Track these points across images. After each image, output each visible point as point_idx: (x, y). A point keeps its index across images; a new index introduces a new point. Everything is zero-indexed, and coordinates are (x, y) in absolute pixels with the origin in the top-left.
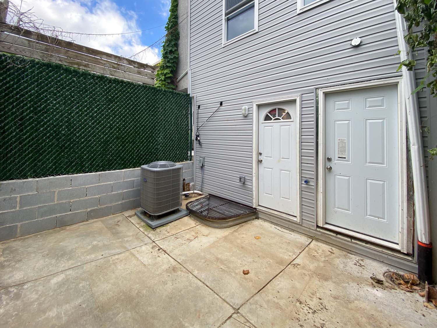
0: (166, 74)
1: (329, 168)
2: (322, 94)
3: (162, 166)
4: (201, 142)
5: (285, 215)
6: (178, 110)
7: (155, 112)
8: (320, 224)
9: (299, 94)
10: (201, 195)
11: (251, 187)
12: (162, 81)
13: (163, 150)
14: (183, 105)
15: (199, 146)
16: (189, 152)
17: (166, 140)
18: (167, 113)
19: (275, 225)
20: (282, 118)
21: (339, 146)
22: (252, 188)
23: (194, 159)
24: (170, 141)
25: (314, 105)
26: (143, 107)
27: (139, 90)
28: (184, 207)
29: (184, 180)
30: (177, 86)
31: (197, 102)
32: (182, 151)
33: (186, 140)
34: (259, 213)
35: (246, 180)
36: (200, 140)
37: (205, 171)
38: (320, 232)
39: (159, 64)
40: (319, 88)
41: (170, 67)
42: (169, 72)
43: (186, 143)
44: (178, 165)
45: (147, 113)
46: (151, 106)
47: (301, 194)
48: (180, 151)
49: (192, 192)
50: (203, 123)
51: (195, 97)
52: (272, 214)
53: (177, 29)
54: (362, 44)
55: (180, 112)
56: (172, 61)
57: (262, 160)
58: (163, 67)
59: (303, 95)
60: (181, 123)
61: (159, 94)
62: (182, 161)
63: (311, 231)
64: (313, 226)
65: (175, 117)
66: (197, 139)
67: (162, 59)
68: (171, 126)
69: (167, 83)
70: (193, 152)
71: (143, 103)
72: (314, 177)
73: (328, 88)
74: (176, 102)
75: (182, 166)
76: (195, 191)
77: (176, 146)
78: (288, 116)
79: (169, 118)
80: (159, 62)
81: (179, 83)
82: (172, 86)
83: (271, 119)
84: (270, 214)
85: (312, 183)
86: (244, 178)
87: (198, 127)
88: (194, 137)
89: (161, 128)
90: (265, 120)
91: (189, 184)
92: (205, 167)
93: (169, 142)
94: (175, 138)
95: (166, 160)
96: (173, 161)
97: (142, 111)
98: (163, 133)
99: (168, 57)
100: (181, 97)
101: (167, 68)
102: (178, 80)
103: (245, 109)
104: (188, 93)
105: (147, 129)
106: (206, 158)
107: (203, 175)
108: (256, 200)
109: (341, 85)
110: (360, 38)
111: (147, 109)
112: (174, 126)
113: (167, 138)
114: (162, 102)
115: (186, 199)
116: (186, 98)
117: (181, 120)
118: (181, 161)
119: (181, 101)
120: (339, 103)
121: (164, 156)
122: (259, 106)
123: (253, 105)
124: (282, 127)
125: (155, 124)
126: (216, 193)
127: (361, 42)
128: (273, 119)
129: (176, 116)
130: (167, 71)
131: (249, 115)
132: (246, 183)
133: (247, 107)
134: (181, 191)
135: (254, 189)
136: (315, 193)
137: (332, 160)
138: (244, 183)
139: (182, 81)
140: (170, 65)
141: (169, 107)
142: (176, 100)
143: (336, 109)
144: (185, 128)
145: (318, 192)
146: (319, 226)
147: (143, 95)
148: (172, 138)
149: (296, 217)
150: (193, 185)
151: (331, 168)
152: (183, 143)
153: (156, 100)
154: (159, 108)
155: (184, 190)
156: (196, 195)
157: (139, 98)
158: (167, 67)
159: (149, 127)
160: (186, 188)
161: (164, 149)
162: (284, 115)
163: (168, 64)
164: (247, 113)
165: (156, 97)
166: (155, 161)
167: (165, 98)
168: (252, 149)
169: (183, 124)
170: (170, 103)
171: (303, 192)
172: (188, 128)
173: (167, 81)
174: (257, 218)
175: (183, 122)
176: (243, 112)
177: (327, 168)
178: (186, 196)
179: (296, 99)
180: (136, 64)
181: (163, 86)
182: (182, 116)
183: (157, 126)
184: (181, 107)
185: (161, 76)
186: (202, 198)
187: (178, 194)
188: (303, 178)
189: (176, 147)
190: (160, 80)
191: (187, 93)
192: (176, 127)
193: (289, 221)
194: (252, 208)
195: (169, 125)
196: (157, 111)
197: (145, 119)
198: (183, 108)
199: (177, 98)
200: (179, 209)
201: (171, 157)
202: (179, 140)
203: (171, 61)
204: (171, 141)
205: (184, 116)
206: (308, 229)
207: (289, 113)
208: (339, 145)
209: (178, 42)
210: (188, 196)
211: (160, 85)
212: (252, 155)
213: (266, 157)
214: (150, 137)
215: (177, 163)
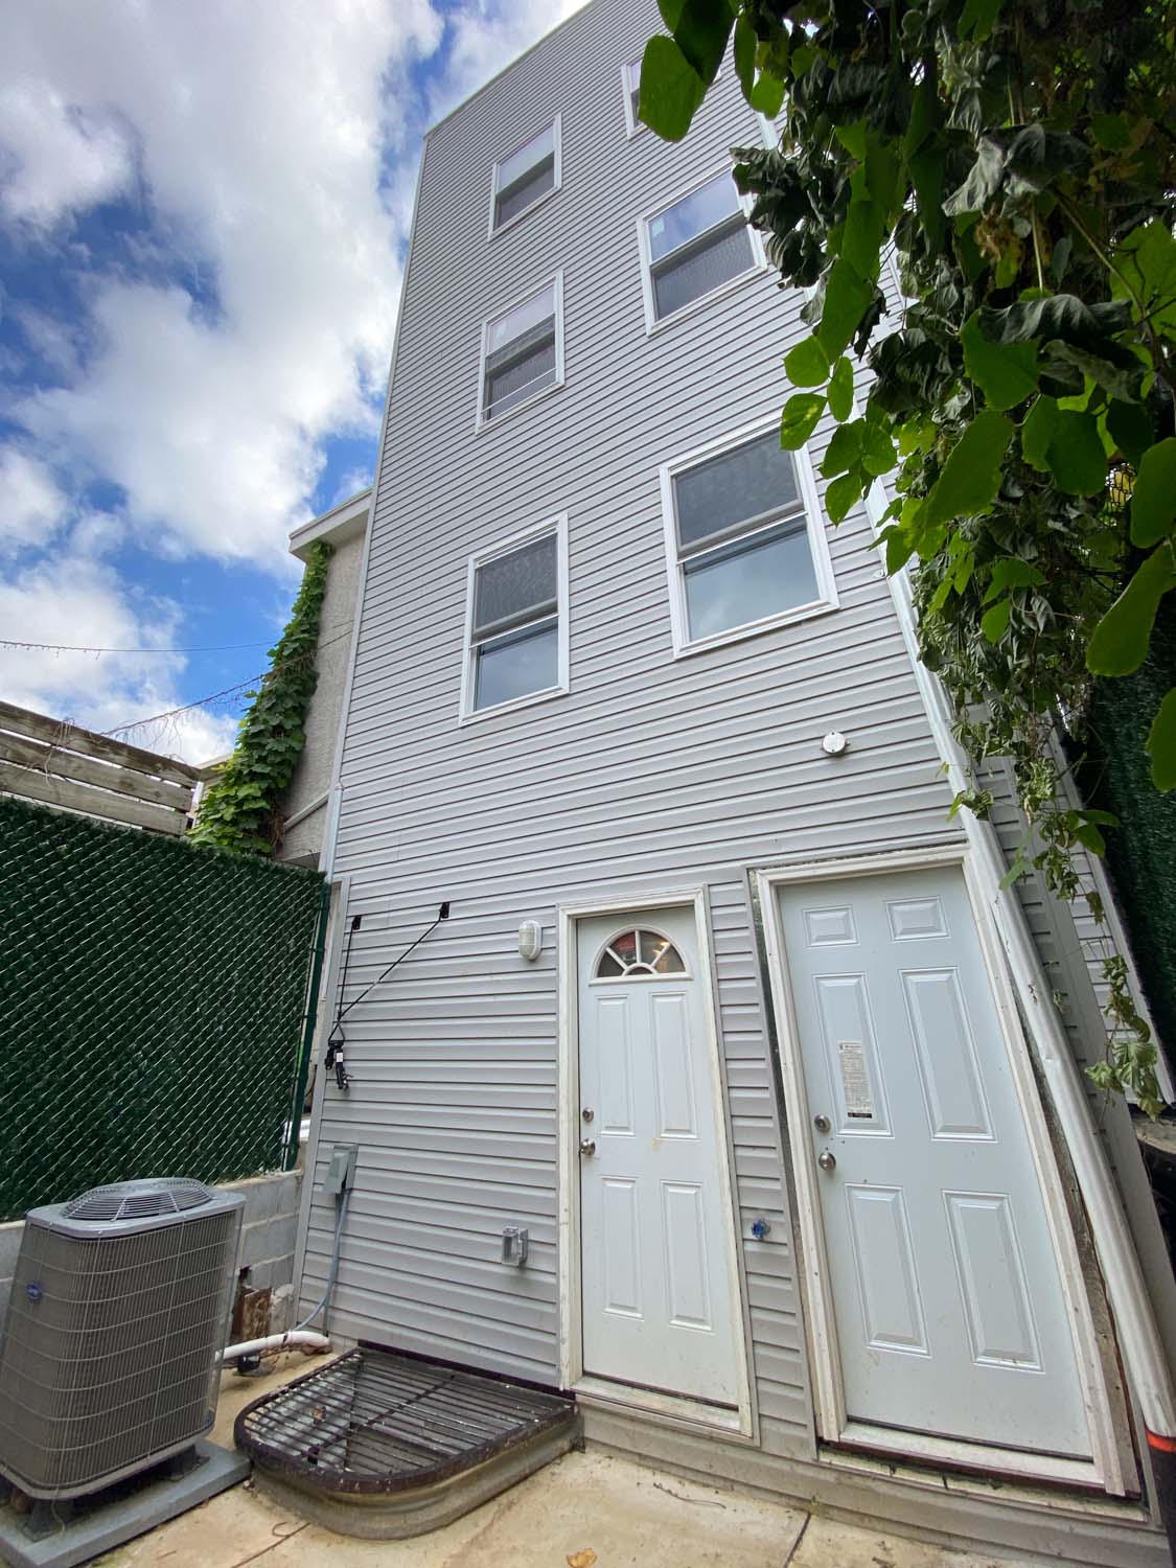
0: (246, 799)
1: (828, 1161)
2: (766, 887)
3: (139, 1207)
4: (347, 1072)
5: (694, 1405)
6: (267, 935)
7: (162, 943)
8: (830, 1433)
9: (701, 884)
10: (319, 1351)
11: (551, 1280)
12: (225, 823)
13: (161, 1122)
14: (289, 914)
15: (339, 1095)
16: (288, 1125)
17: (186, 1068)
18: (216, 947)
19: (654, 1470)
20: (656, 968)
21: (844, 1072)
22: (556, 1287)
23: (308, 1157)
24: (205, 1075)
25: (749, 922)
26: (108, 919)
27: (111, 850)
28: (222, 1435)
29: (245, 1272)
30: (280, 846)
31: (352, 904)
32: (256, 1123)
33: (280, 1068)
34: (587, 1414)
35: (532, 1247)
36: (347, 1065)
37: (352, 1217)
38: (830, 1468)
39: (225, 764)
40: (757, 868)
41: (263, 776)
42: (259, 794)
43: (279, 1081)
44: (224, 1195)
45: (122, 948)
46: (147, 916)
47: (745, 1290)
48: (246, 1122)
49: (275, 1339)
50: (367, 988)
51: (345, 887)
52: (641, 1414)
53: (312, 663)
54: (850, 749)
55: (272, 942)
56: (278, 759)
57: (593, 1146)
58: (236, 777)
59: (715, 889)
60: (272, 989)
61: (194, 869)
62: (248, 1174)
63: (800, 1470)
64: (802, 1443)
65: (248, 966)
66: (330, 1061)
67: (237, 750)
68: (222, 1004)
69: (244, 830)
70: (305, 1122)
71: (112, 902)
72: (784, 1206)
73: (781, 869)
74: (265, 903)
75: (243, 1198)
76: (295, 1335)
77: (232, 1098)
78: (674, 960)
79: (220, 968)
80: (225, 760)
81: (291, 834)
82: (260, 845)
83: (620, 971)
84: (631, 1412)
85: (780, 1234)
86: (524, 1236)
87: (344, 1008)
88: (318, 1054)
89: (174, 1014)
90: (601, 973)
91: (266, 1294)
92: (355, 1194)
93: (200, 1081)
94: (231, 1060)
95: (170, 1174)
96: (201, 1179)
97: (103, 936)
98: (177, 1038)
99: (262, 746)
100: (286, 884)
101: (252, 780)
102: (288, 824)
103: (531, 934)
104: (321, 869)
105: (103, 1021)
106: (361, 1149)
107: (342, 1240)
108: (571, 1348)
109: (816, 861)
110: (842, 733)
111: (128, 931)
112: (237, 1002)
113: (195, 1059)
114: (200, 900)
115: (243, 1386)
116: (307, 888)
117: (274, 975)
118: (242, 1170)
119: (284, 897)
120: (821, 918)
121: (163, 1150)
122: (579, 922)
123: (556, 916)
124: (659, 1000)
125: (150, 994)
126: (392, 1335)
127: (846, 745)
128: (627, 968)
129: (254, 960)
130: (251, 791)
131: (543, 953)
132: (530, 1263)
133: (537, 925)
134: (217, 1342)
135: (564, 1289)
136: (795, 1279)
137: (832, 1126)
138: (522, 1266)
139: (303, 829)
140: (267, 770)
141: (231, 922)
142: (263, 893)
143: (814, 937)
144: (285, 1012)
145: (804, 1272)
146: (826, 1438)
147: (121, 870)
148: (219, 1059)
149: (735, 1409)
150: (285, 1299)
151: (832, 1160)
152: (268, 1082)
153: (177, 893)
154: (181, 927)
155: (236, 1336)
156: (296, 1354)
157: (104, 881)
158: (254, 776)
159: (119, 1006)
160: (247, 1317)
161: (168, 1116)
162: (661, 959)
163: (257, 768)
164: (537, 945)
165: (179, 880)
166: (109, 1181)
167: (216, 888)
168: (555, 1097)
169: (278, 996)
170: (235, 908)
171: (753, 1280)
172: (299, 1011)
173: (241, 826)
174: (579, 1446)
175: (278, 983)
176: (524, 942)
177: (821, 1162)
178: (244, 1365)
179: (693, 901)
180: (125, 753)
181: (225, 842)
182: (278, 959)
183: (157, 1003)
184: (282, 921)
185: (224, 805)
186: (323, 1368)
187: (202, 1360)
188: (747, 1215)
189: (229, 1103)
190: (216, 820)
191: (317, 867)
192: (246, 1006)
193: (711, 1439)
194: (555, 1391)
195: (216, 998)
196: (169, 938)
197: (110, 972)
198: (286, 928)
199: (269, 887)
200: (198, 1451)
201: (196, 1155)
202: (248, 1067)
203: (271, 758)
204: (210, 1071)
205: (287, 961)
206: (785, 1466)
207: (676, 951)
208: (843, 1067)
209: (309, 701)
210: (257, 1364)
211: (210, 839)
212: (555, 1123)
213: (607, 1128)
214: (114, 1055)
215: (220, 1186)
